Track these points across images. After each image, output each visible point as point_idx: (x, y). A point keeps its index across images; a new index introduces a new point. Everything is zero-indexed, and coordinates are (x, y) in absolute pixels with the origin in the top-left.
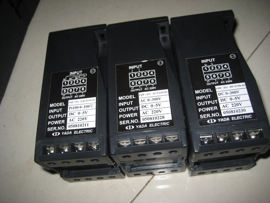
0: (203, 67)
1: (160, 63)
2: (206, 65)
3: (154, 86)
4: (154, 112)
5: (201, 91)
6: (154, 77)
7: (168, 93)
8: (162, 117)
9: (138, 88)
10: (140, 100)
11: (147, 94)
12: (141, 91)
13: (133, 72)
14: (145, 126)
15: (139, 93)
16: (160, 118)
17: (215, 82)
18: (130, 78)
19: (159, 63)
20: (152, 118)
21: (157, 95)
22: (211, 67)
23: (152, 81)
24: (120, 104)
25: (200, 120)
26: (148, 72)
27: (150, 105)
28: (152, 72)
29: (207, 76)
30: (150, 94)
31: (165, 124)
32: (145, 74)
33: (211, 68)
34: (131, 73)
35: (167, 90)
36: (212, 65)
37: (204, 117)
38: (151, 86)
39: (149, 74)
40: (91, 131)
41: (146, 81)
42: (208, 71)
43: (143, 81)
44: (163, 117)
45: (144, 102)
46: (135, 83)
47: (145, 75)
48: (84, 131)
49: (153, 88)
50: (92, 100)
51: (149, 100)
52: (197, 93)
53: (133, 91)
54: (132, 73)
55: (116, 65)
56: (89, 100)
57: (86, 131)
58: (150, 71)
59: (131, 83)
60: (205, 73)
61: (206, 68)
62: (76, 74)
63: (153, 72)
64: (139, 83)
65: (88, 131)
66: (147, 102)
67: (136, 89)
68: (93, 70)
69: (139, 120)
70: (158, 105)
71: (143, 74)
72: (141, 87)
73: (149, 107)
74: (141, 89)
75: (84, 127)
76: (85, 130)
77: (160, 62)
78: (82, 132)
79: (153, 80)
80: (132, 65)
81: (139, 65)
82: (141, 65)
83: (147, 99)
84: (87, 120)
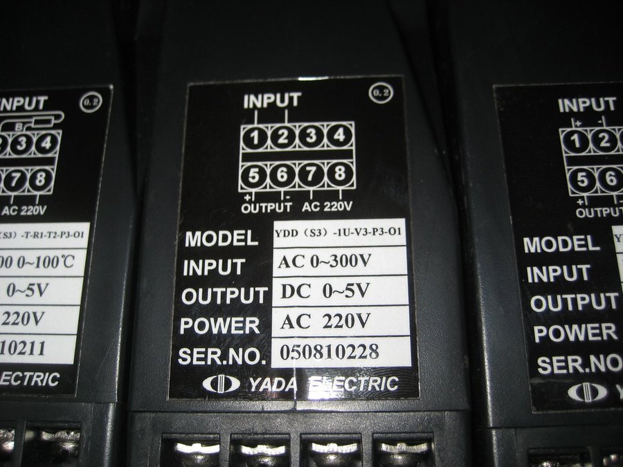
0: (562, 132)
1: (381, 93)
2: (576, 125)
3: (347, 196)
4: (335, 321)
5: (549, 244)
6: (348, 154)
7: (402, 239)
8: (368, 351)
9: (274, 197)
10: (277, 256)
11: (309, 233)
12: (285, 216)
13: (259, 123)
14: (289, 386)
15: (279, 225)
16: (359, 351)
17: (614, 206)
18: (243, 149)
19: (377, 93)
20: (325, 351)
21: (353, 240)
22: (601, 135)
23: (340, 173)
24: (191, 267)
25: (536, 381)
26: (325, 131)
27: (318, 284)
28: (341, 131)
29: (580, 174)
30: (323, 232)
31: (380, 386)
32: (308, 135)
33: (597, 141)
34: (250, 126)
35: (400, 223)
36: (605, 128)
37: (556, 371)
38: (333, 196)
39: (325, 140)
40: (53, 381)
41: (313, 169)
42: (583, 154)
43: (297, 170)
44: (375, 350)
45: (292, 271)
46: (262, 173)
47: (308, 140)
48: (24, 377)
49: (338, 206)
50: (72, 233)
51: (315, 261)
52: (533, 250)
53: (249, 209)
54: (256, 125)
55: (192, 84)
56: (59, 233)
57: (31, 378)
58: (333, 124)
59: (247, 171)
60: (572, 161)
61: (575, 137)
62: (21, 109)
63: (345, 131)
64: (282, 175)
65: (39, 379)
66: (308, 270)
67: (264, 205)
68: (91, 98)
69: (267, 355)
70: (355, 288)
71: (304, 135)
72: (286, 193)
73: (314, 293)
74: (289, 204)
75: (26, 359)
76: (28, 374)
77: (381, 89)
78: (15, 381)
79: (343, 169)
80: (258, 90)
81: (289, 92)
82: (296, 95)
83: (309, 254)
84: (41, 328)
